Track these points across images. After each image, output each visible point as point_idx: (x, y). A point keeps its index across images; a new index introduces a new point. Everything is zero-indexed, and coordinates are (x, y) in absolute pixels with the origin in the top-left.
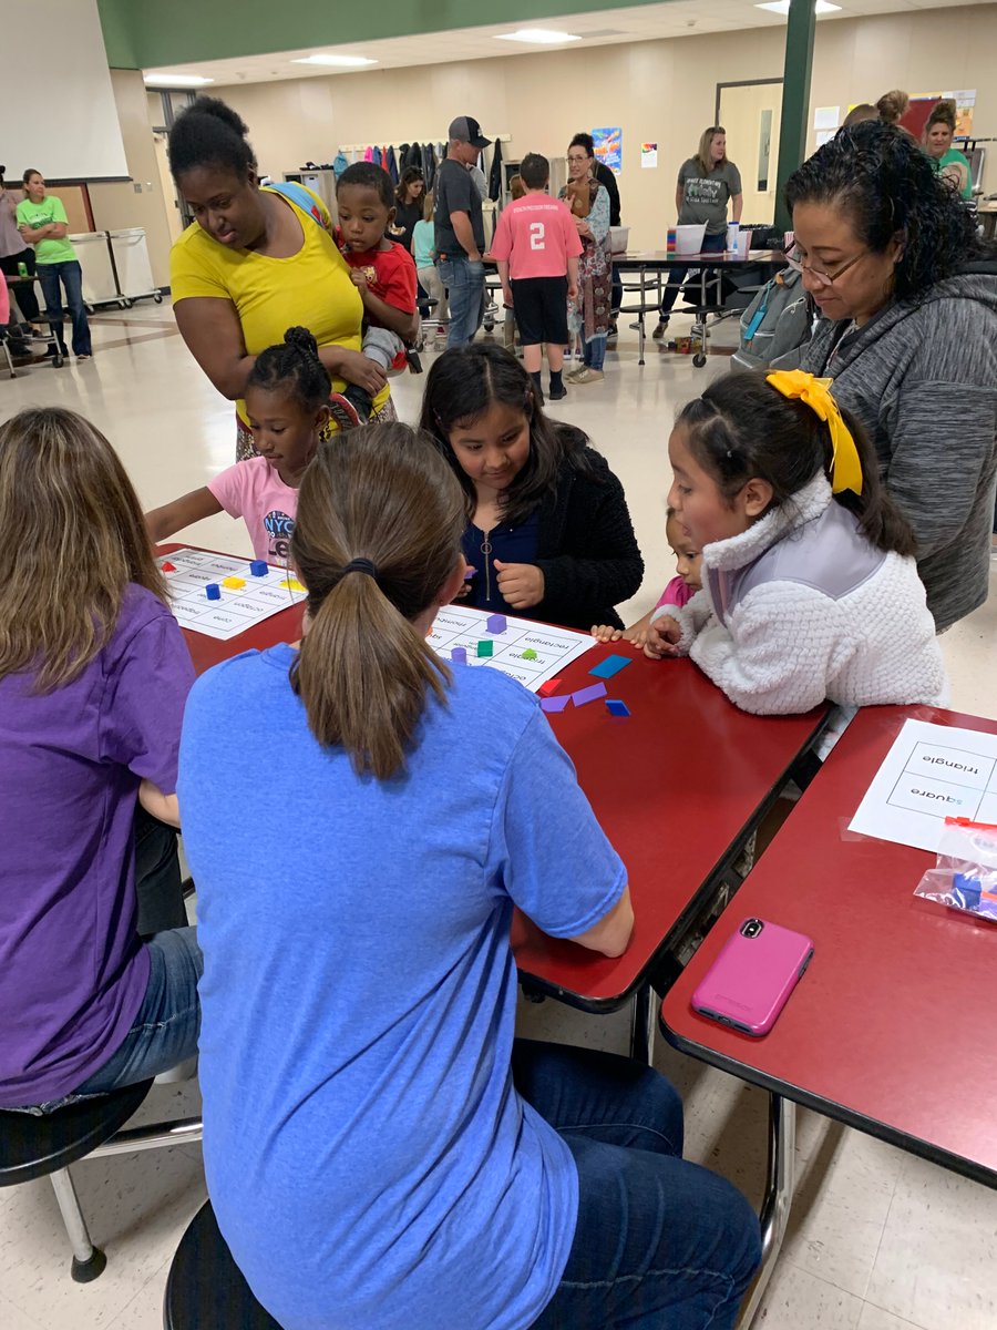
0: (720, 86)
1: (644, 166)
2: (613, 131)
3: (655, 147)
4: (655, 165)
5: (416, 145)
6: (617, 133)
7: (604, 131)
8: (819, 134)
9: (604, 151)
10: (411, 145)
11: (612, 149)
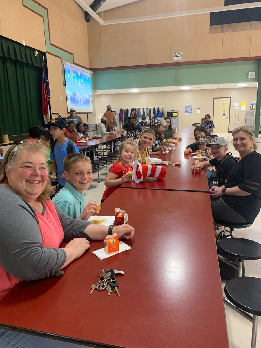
0: (214, 98)
1: (197, 112)
2: (190, 106)
3: (200, 109)
4: (200, 112)
5: (135, 108)
6: (191, 106)
7: (188, 106)
8: (235, 107)
9: (188, 110)
10: (134, 108)
11: (190, 109)
